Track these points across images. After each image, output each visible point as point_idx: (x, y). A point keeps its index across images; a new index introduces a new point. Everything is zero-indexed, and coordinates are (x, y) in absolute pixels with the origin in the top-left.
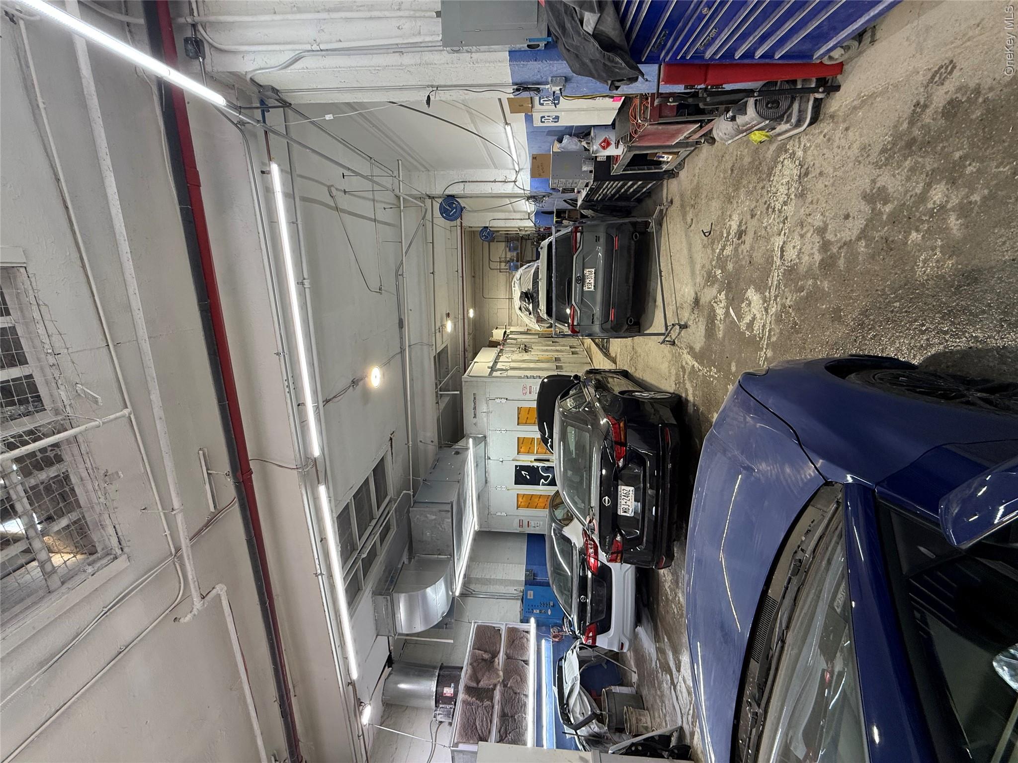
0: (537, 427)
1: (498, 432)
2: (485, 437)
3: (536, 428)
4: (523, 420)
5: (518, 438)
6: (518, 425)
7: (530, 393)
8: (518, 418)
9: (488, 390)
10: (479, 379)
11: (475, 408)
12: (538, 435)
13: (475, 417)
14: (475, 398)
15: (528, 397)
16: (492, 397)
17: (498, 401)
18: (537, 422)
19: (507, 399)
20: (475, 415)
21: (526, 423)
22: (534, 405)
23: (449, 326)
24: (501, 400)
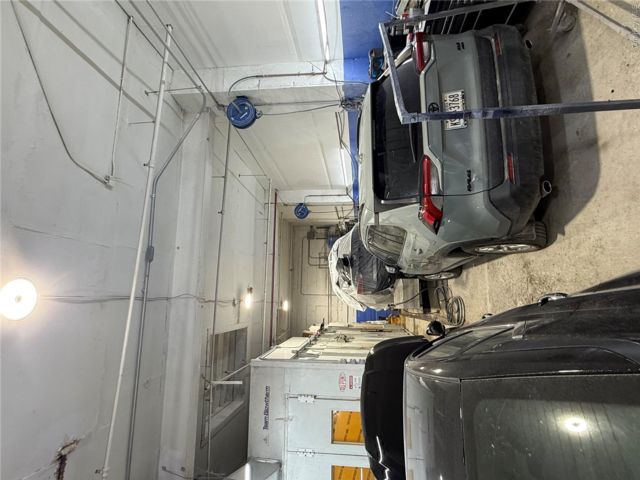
0: (364, 447)
1: (301, 455)
2: (280, 464)
3: (362, 449)
4: (340, 434)
5: (333, 467)
6: (332, 442)
7: (351, 387)
8: (333, 431)
9: (287, 382)
10: (275, 364)
11: (267, 412)
12: (365, 463)
13: (266, 427)
14: (267, 395)
15: (348, 393)
16: (294, 392)
17: (302, 399)
18: (363, 438)
19: (315, 397)
20: (266, 422)
21: (345, 440)
22: (357, 407)
23: (248, 302)
24: (306, 399)
